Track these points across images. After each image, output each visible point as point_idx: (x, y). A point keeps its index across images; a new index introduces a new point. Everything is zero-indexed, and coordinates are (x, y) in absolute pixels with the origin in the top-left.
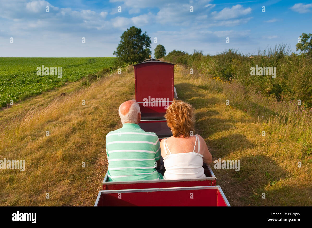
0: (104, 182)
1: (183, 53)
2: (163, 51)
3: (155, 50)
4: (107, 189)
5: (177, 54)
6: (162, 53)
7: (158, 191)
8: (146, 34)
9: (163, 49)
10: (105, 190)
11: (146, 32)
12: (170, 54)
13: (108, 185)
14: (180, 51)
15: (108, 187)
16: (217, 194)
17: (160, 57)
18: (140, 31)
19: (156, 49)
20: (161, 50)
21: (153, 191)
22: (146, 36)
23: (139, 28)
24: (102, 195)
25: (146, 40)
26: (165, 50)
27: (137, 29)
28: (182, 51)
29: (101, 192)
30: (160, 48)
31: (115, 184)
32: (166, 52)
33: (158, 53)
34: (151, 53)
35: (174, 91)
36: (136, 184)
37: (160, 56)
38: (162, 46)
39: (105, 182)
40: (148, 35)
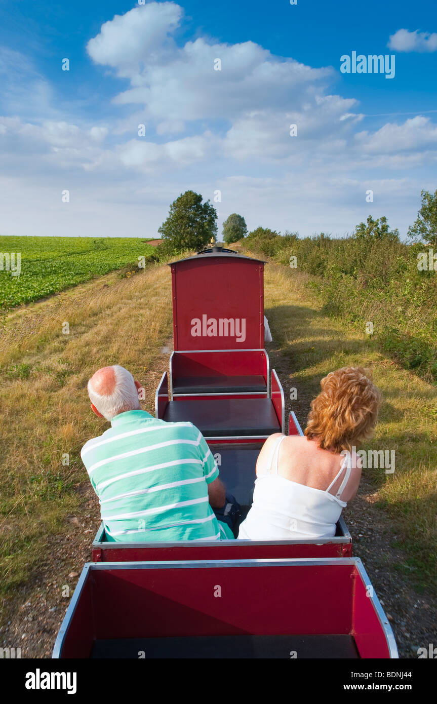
0: (96, 543)
1: (273, 233)
2: (241, 228)
3: (225, 225)
4: (102, 559)
5: (263, 236)
6: (238, 232)
7: (217, 567)
8: (210, 204)
9: (242, 224)
10: (98, 562)
11: (209, 200)
12: (253, 235)
13: (106, 550)
14: (269, 231)
15: (106, 554)
16: (353, 577)
17: (234, 240)
18: (199, 198)
19: (228, 222)
20: (237, 226)
21: (207, 567)
22: (209, 206)
23: (198, 194)
24: (92, 571)
25: (208, 212)
26: (245, 226)
27: (196, 195)
28: (272, 231)
29: (87, 565)
30: (235, 221)
31: (120, 548)
32: (247, 230)
33: (231, 231)
34: (216, 231)
35: (263, 325)
36: (170, 548)
37: (235, 237)
38: (239, 217)
39: (99, 543)
40: (212, 205)
